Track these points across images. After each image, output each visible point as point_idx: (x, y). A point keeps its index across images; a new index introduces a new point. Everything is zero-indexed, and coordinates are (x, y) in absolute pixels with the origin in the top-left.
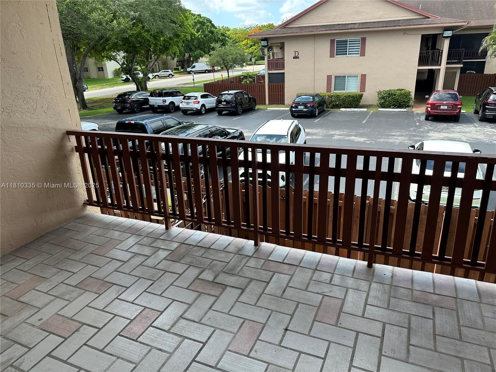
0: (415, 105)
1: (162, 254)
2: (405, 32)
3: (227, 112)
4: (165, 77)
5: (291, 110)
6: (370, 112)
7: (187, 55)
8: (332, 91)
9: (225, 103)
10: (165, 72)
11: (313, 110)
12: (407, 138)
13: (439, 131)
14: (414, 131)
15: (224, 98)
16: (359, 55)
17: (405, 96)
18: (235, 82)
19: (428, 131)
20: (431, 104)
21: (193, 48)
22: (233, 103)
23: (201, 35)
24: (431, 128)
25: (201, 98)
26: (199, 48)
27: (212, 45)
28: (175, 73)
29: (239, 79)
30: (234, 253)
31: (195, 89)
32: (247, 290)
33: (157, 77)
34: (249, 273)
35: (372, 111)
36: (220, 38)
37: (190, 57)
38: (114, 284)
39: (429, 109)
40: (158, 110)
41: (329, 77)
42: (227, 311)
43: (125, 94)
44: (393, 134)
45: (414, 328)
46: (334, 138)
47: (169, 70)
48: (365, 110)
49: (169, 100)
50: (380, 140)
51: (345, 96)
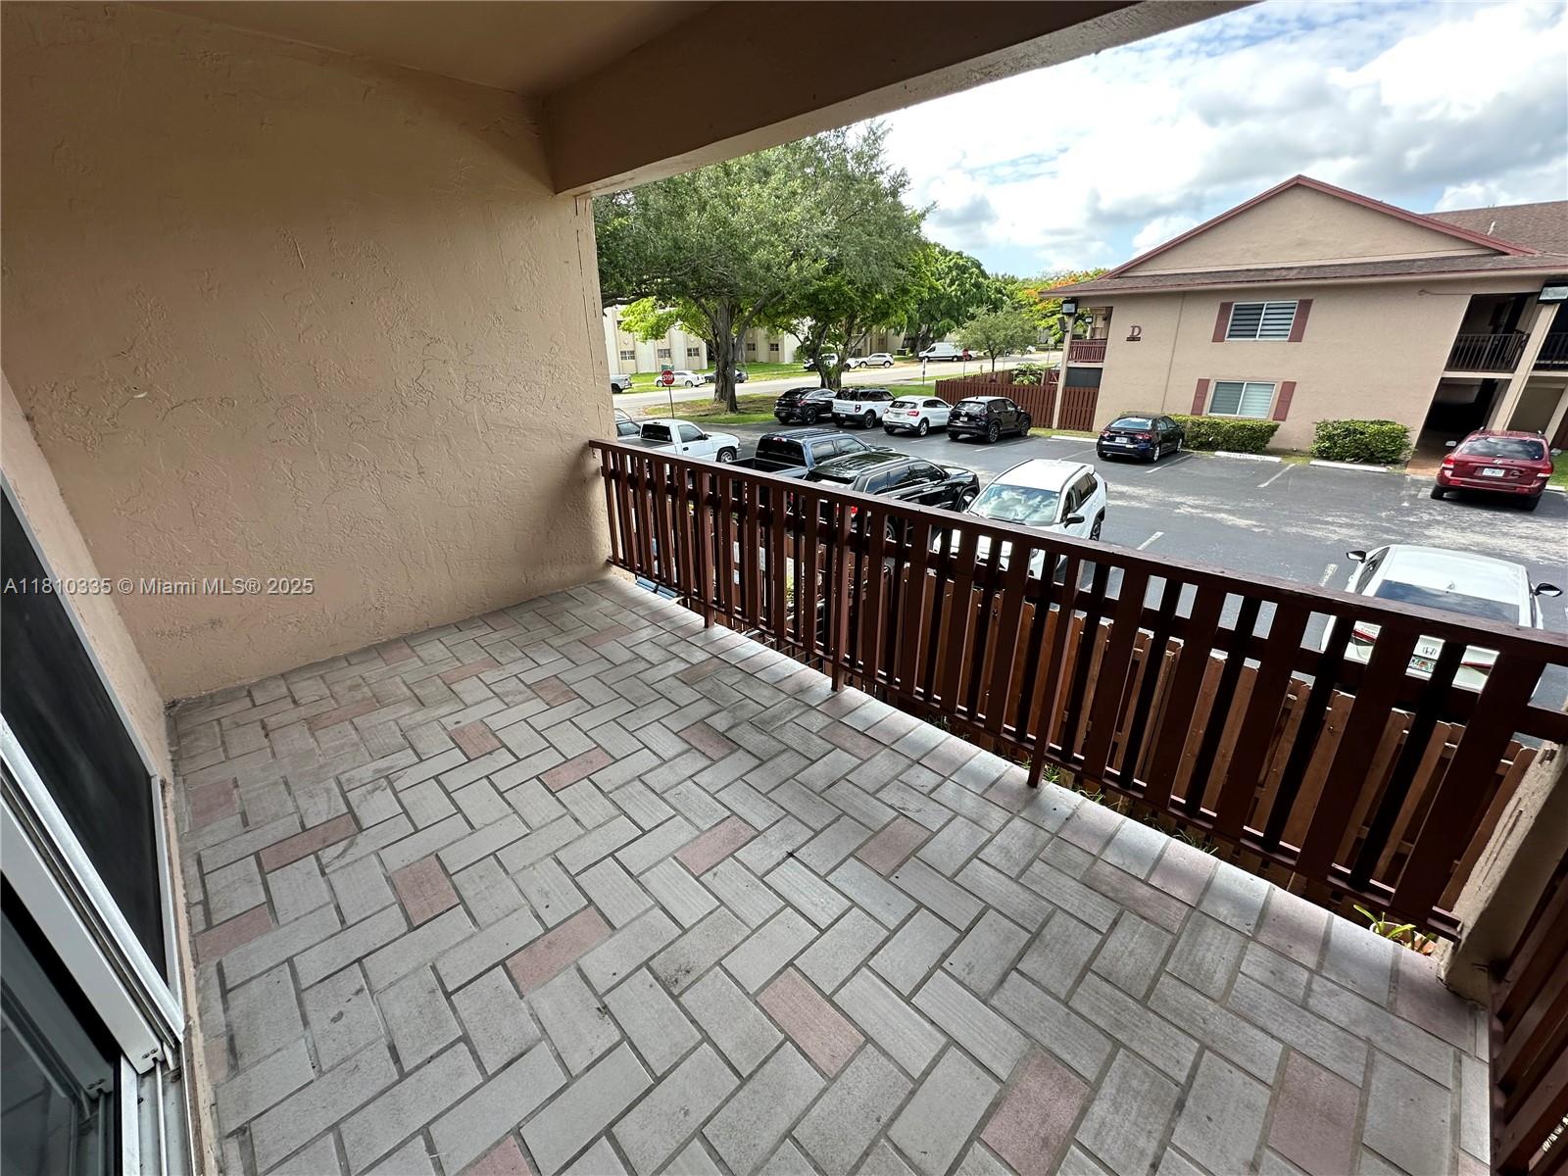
0: (1415, 460)
1: (676, 666)
2: (1425, 288)
3: (968, 436)
4: (877, 366)
5: (1099, 445)
6: (1288, 465)
7: (924, 328)
8: (1204, 412)
9: (966, 419)
10: (879, 356)
11: (1148, 449)
12: (1362, 533)
13: (1462, 528)
14: (1389, 520)
15: (965, 410)
16: (1287, 339)
17: (1390, 437)
18: (999, 381)
19: (1429, 525)
20: (1457, 463)
21: (938, 316)
22: (981, 420)
23: (956, 290)
24: (1440, 518)
25: (924, 406)
26: (948, 314)
27: (971, 310)
28: (895, 359)
29: (1009, 376)
30: (787, 694)
31: (923, 389)
32: (770, 765)
33: (863, 365)
34: (790, 736)
35: (1292, 464)
36: (993, 296)
37: (929, 331)
38: (580, 696)
39: (1448, 473)
40: (846, 423)
41: (1203, 385)
42: (713, 790)
43: (796, 392)
44: (1330, 519)
45: (1048, 937)
46: (1178, 511)
47: (886, 354)
48: (1277, 459)
49: (866, 405)
50: (1287, 529)
51: (1233, 427)
